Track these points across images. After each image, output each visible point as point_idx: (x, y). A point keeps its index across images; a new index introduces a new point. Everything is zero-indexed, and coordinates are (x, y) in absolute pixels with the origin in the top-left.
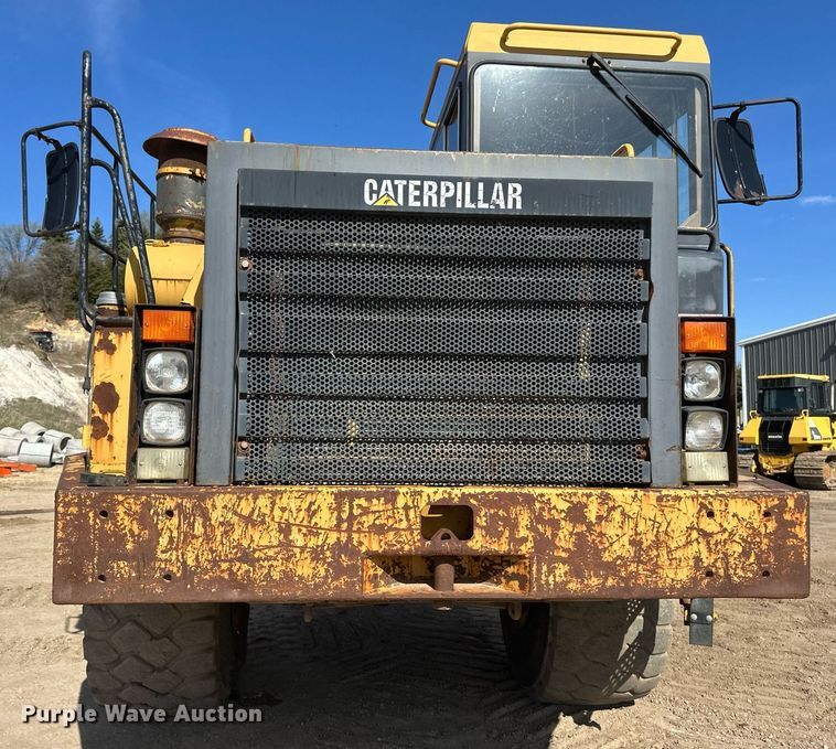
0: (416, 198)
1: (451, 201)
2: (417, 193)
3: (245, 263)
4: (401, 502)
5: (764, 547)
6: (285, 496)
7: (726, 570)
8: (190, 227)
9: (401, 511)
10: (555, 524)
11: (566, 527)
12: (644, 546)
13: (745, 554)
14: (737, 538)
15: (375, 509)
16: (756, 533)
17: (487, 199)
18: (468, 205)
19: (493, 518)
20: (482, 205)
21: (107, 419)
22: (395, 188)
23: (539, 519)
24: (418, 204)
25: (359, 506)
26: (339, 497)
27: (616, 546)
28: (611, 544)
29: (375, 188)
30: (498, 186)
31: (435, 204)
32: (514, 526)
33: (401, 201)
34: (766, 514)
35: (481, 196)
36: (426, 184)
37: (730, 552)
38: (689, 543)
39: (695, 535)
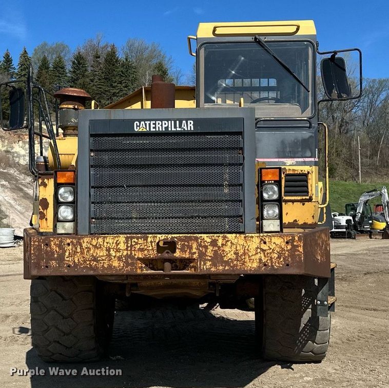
0: (154, 128)
1: (167, 128)
2: (154, 126)
3: (92, 154)
4: (149, 240)
9: (150, 243)
10: (206, 247)
15: (140, 242)
17: (180, 127)
18: (173, 129)
20: (178, 129)
22: (146, 124)
24: (154, 130)
25: (134, 241)
26: (127, 238)
28: (227, 254)
29: (138, 125)
30: (184, 122)
31: (161, 130)
32: (191, 248)
33: (148, 129)
35: (178, 126)
36: (157, 122)
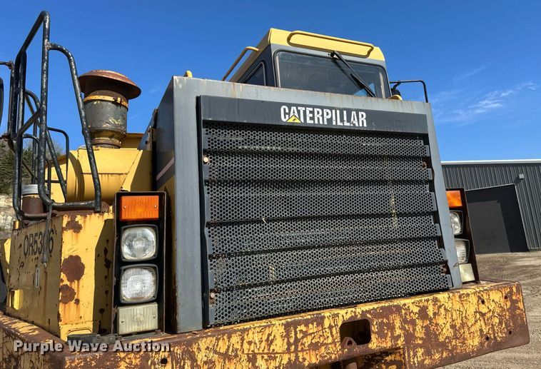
0: (311, 118)
1: (330, 120)
2: (311, 115)
3: (206, 159)
4: (327, 323)
5: (507, 317)
6: (251, 332)
7: (494, 335)
8: (111, 137)
9: (327, 330)
10: (413, 323)
11: (419, 322)
12: (457, 328)
13: (500, 323)
14: (496, 314)
15: (311, 331)
16: (503, 310)
18: (339, 123)
19: (381, 325)
20: (347, 124)
21: (74, 286)
22: (299, 112)
23: (405, 321)
24: (312, 122)
25: (301, 331)
26: (287, 326)
27: (444, 331)
28: (442, 330)
29: (287, 111)
30: (354, 113)
31: (321, 122)
32: (392, 328)
33: (302, 120)
34: (506, 298)
35: (345, 118)
36: (316, 110)
37: (494, 323)
38: (476, 321)
39: (478, 316)
